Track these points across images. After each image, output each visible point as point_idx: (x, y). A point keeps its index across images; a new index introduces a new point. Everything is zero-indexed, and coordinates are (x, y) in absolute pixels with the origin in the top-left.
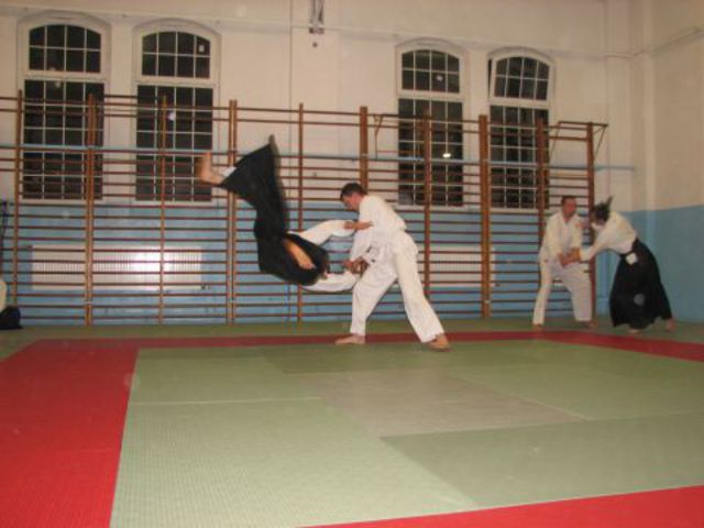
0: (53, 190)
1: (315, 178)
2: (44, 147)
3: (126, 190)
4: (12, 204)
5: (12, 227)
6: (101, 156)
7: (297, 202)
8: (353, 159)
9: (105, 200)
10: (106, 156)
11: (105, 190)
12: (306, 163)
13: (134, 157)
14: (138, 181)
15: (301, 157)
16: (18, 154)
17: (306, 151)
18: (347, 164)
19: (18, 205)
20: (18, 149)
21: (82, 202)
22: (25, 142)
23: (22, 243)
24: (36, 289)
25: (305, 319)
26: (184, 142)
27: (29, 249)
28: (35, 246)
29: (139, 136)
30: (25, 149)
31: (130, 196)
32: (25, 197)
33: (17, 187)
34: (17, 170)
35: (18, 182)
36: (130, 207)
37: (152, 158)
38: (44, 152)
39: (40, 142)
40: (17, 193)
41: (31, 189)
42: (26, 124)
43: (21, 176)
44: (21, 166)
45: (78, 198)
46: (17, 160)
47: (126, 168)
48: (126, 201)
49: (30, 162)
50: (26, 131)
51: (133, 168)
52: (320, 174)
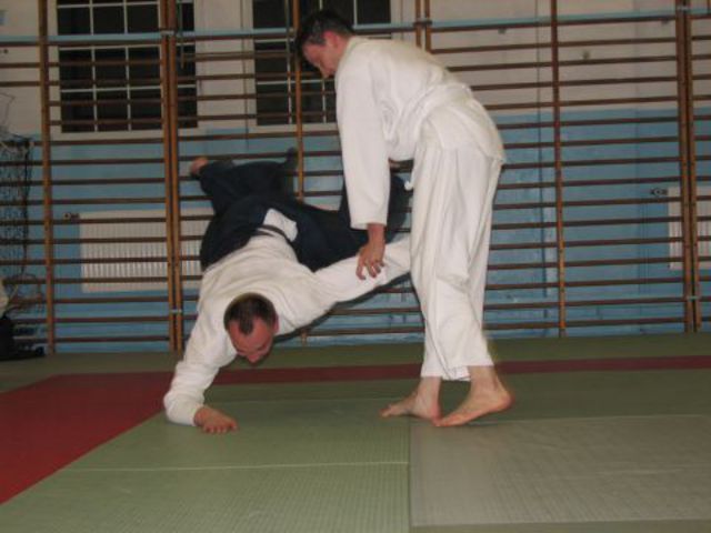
0: (113, 116)
1: (586, 62)
2: (92, 39)
3: (238, 107)
4: (37, 144)
5: (39, 183)
6: (192, 49)
7: (550, 110)
9: (203, 128)
10: (203, 48)
11: (203, 108)
12: (565, 34)
13: (249, 45)
14: (259, 89)
15: (554, 23)
16: (45, 54)
17: (565, 11)
19: (50, 144)
20: (44, 45)
22: (61, 31)
23: (60, 212)
24: (87, 288)
27: (75, 220)
28: (83, 216)
29: (257, 7)
30: (60, 44)
31: (246, 117)
32: (66, 129)
33: (46, 111)
34: (45, 84)
35: (47, 105)
36: (247, 136)
38: (93, 48)
39: (87, 32)
40: (47, 124)
41: (76, 115)
42: (60, 1)
43: (55, 93)
44: (54, 74)
46: (45, 65)
47: (236, 67)
48: (238, 125)
49: (74, 66)
50: (59, 11)
51: (250, 66)
52: (596, 52)
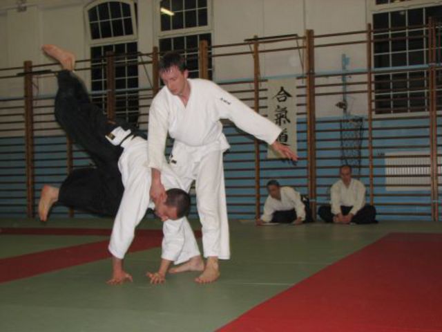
0: (400, 106)
2: (391, 69)
4: (367, 120)
5: (367, 139)
16: (370, 78)
19: (372, 120)
20: (370, 73)
21: (426, 114)
22: (376, 66)
23: (375, 152)
24: (388, 189)
27: (382, 156)
28: (387, 154)
30: (375, 72)
32: (378, 113)
33: (370, 105)
34: (370, 92)
35: (371, 101)
38: (391, 74)
39: (388, 66)
40: (371, 110)
41: (382, 105)
42: (375, 52)
43: (373, 95)
44: (373, 88)
45: (423, 110)
46: (370, 83)
49: (381, 83)
50: (375, 57)
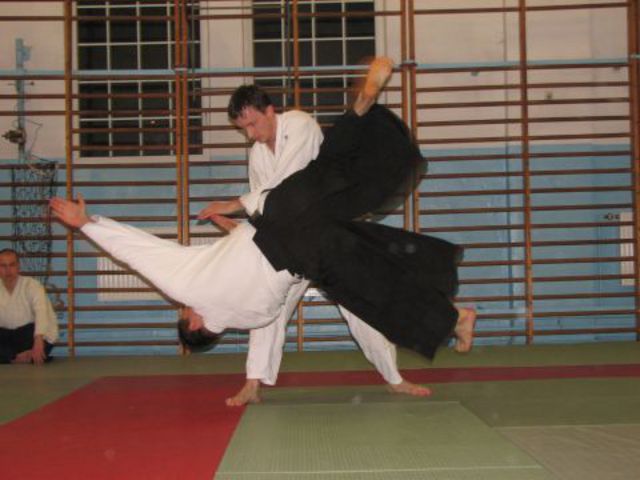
0: (126, 143)
1: (549, 102)
2: (109, 74)
4: (63, 167)
6: (199, 84)
7: (519, 143)
8: (617, 66)
9: (207, 155)
10: (205, 83)
11: (208, 137)
12: (533, 77)
13: (250, 81)
15: (524, 67)
16: (69, 87)
17: (533, 56)
18: (606, 75)
19: (72, 167)
20: (69, 78)
21: (171, 159)
22: (82, 67)
24: (103, 298)
25: (537, 339)
26: (329, 54)
29: (257, 48)
30: (80, 78)
31: (247, 145)
32: (85, 154)
33: (70, 138)
34: (69, 113)
35: (71, 131)
37: (280, 83)
38: (109, 82)
39: (103, 67)
40: (71, 149)
41: (92, 141)
42: (81, 40)
43: (76, 121)
44: (76, 104)
45: (166, 153)
46: (69, 97)
49: (91, 98)
50: (80, 49)
52: (558, 94)
